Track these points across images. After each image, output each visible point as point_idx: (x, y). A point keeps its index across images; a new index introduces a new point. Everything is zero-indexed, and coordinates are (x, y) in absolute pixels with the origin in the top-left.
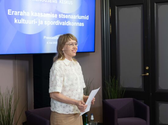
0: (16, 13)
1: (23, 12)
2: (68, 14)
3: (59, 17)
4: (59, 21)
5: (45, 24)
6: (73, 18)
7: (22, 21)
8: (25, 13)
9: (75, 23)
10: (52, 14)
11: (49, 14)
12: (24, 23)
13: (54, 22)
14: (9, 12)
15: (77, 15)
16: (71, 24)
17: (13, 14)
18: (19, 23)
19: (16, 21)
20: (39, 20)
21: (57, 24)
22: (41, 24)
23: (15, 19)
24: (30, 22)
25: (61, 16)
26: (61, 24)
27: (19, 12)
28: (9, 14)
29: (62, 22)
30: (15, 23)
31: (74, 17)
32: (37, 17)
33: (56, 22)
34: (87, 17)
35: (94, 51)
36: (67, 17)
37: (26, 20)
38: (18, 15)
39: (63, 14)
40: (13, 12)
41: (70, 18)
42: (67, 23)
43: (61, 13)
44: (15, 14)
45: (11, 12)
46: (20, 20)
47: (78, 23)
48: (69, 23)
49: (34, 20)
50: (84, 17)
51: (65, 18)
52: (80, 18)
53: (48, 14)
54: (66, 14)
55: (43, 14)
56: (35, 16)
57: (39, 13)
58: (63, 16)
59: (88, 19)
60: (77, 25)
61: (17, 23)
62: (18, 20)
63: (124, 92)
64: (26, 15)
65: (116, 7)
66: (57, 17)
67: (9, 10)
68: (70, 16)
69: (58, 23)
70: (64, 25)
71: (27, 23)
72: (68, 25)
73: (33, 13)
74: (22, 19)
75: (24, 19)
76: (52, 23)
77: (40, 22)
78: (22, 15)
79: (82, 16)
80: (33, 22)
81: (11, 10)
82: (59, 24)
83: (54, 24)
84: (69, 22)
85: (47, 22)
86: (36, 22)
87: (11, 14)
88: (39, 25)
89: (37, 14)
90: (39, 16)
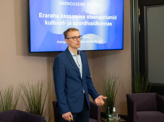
0: (47, 16)
1: (53, 14)
2: (96, 15)
3: (87, 18)
4: (87, 21)
5: (73, 24)
6: (100, 18)
7: (52, 23)
8: (54, 16)
9: (103, 23)
10: (80, 15)
11: (78, 16)
12: (54, 24)
13: (82, 23)
14: (40, 15)
15: (105, 16)
16: (99, 24)
17: (43, 17)
18: (49, 24)
19: (46, 23)
20: (68, 21)
21: (86, 25)
22: (70, 25)
23: (46, 21)
24: (59, 23)
25: (89, 17)
26: (89, 25)
27: (49, 15)
28: (40, 17)
29: (90, 23)
30: (46, 24)
31: (102, 18)
32: (66, 18)
33: (84, 23)
34: (115, 17)
35: (122, 49)
36: (94, 18)
37: (55, 22)
38: (49, 17)
39: (91, 15)
40: (44, 15)
41: (98, 18)
42: (95, 23)
43: (89, 15)
44: (45, 17)
45: (42, 15)
46: (50, 22)
47: (106, 23)
48: (96, 24)
49: (64, 21)
50: (112, 17)
51: (92, 18)
52: (108, 19)
53: (76, 16)
54: (93, 15)
55: (72, 16)
56: (64, 18)
57: (68, 15)
58: (91, 17)
59: (116, 19)
60: (105, 25)
61: (47, 24)
62: (49, 22)
63: (150, 87)
64: (55, 17)
65: (145, 7)
66: (85, 18)
67: (40, 13)
68: (98, 16)
69: (86, 23)
70: (92, 25)
71: (57, 24)
72: (96, 25)
73: (63, 15)
74: (52, 21)
75: (54, 21)
76: (80, 24)
77: (69, 23)
78: (52, 17)
79: (110, 17)
80: (63, 23)
81: (42, 13)
82: (87, 25)
83: (82, 25)
84: (97, 22)
85: (75, 23)
86: (65, 23)
87: (42, 17)
88: (68, 26)
89: (66, 16)
90: (68, 17)
